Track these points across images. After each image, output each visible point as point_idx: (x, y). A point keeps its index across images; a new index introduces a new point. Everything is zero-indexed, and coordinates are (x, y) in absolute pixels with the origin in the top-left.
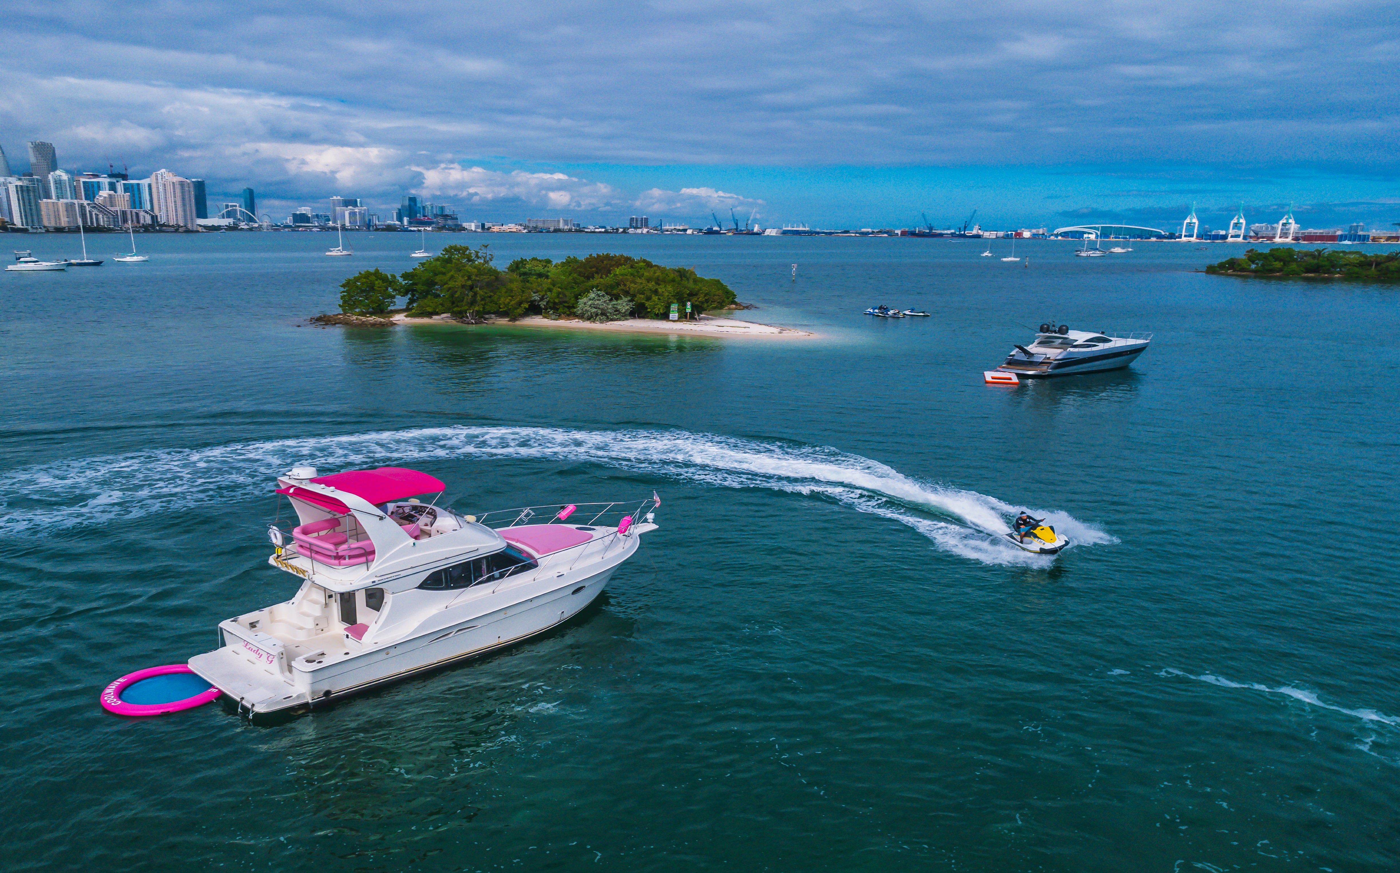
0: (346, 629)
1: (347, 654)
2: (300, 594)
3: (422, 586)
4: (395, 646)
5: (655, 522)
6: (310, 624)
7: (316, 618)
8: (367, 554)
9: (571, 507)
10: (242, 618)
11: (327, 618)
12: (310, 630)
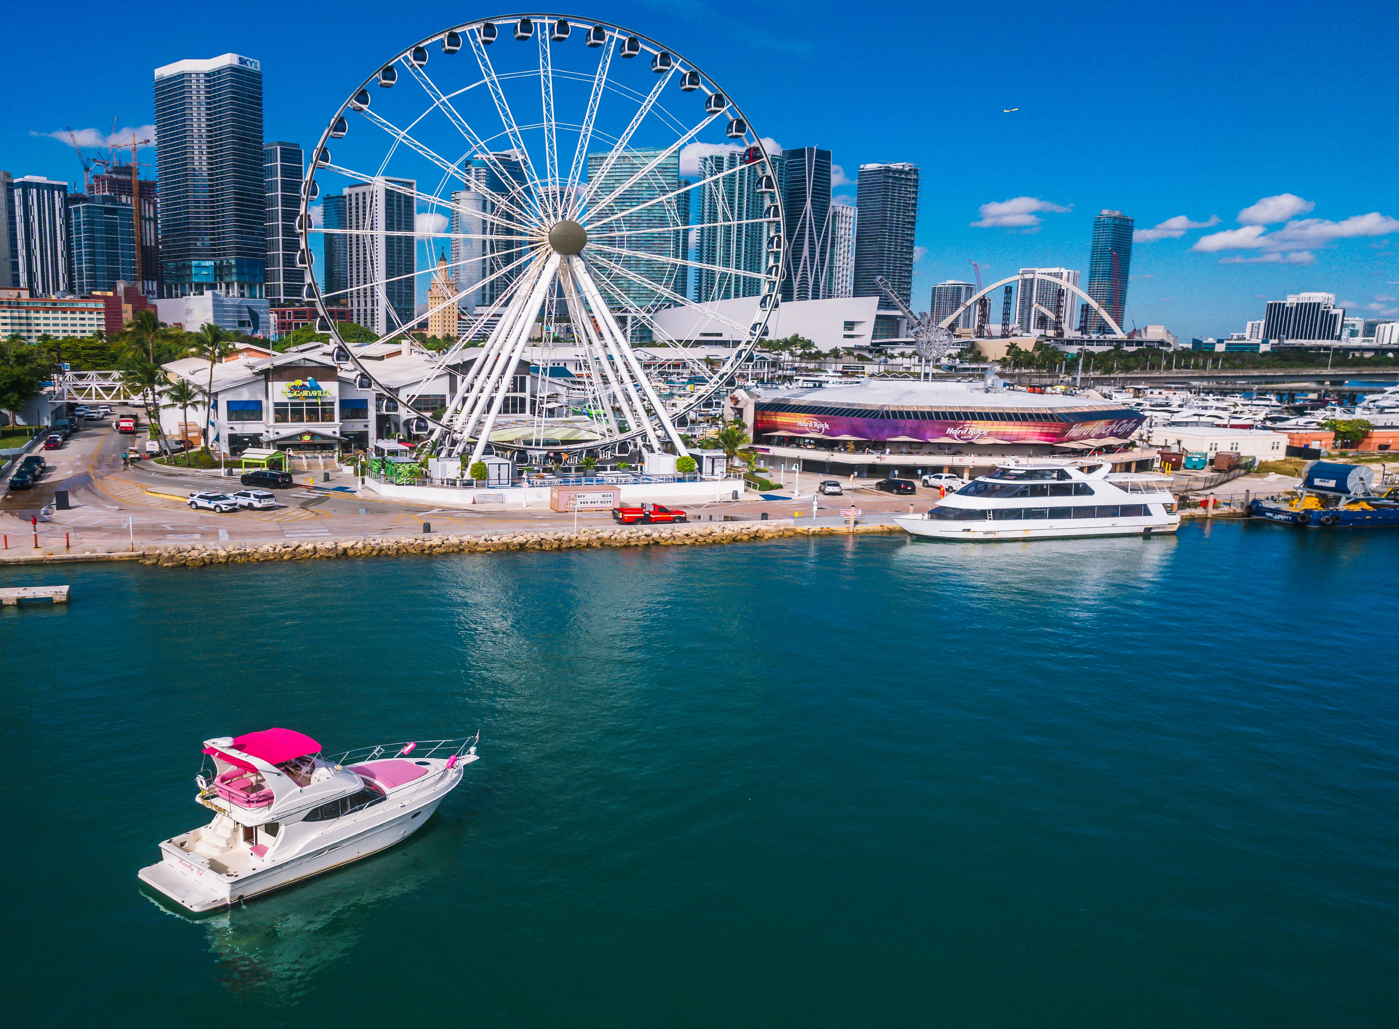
0: (251, 849)
1: (254, 869)
2: (215, 821)
3: (305, 819)
4: (287, 863)
5: (476, 753)
6: (223, 844)
7: (228, 840)
8: (268, 799)
9: (411, 746)
10: (174, 839)
11: (235, 839)
12: (223, 848)
